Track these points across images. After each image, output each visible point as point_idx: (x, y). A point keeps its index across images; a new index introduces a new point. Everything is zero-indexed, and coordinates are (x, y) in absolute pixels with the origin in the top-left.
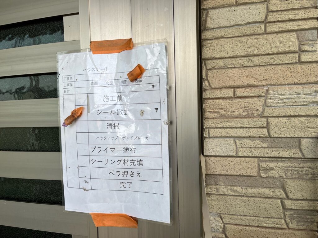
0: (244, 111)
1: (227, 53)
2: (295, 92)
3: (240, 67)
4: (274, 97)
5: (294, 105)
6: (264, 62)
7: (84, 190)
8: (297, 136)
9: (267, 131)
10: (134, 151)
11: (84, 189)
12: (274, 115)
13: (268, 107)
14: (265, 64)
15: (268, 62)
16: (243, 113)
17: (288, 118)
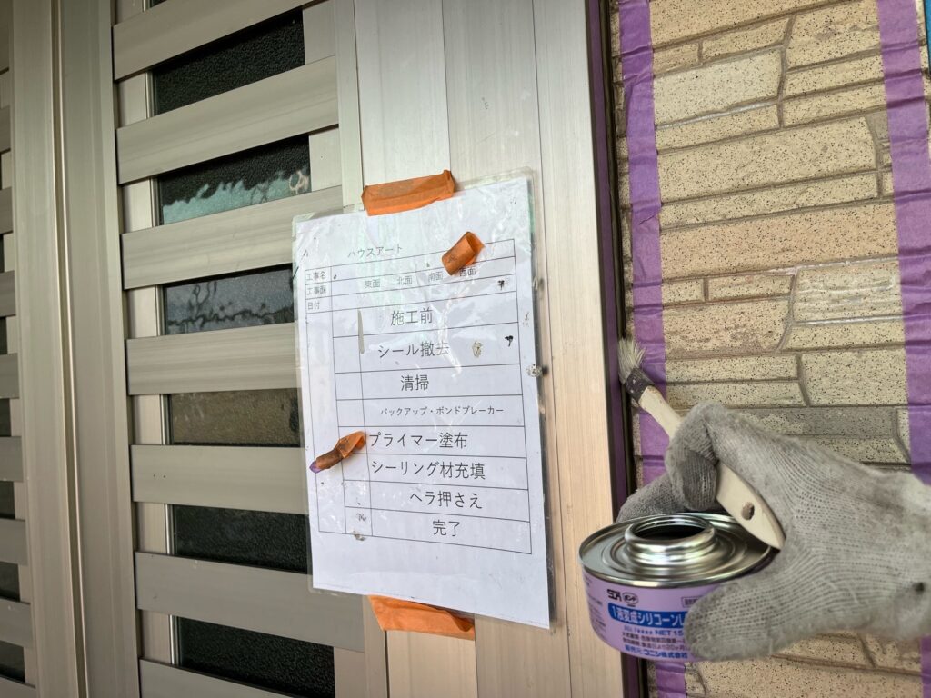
0: (734, 337)
1: (682, 187)
2: (874, 280)
3: (717, 221)
4: (813, 296)
5: (874, 316)
6: (782, 204)
7: (354, 538)
8: (885, 401)
9: (798, 390)
10: (464, 442)
11: (357, 536)
12: (815, 345)
13: (798, 322)
14: (786, 209)
15: (792, 201)
16: (733, 343)
17: (856, 353)
